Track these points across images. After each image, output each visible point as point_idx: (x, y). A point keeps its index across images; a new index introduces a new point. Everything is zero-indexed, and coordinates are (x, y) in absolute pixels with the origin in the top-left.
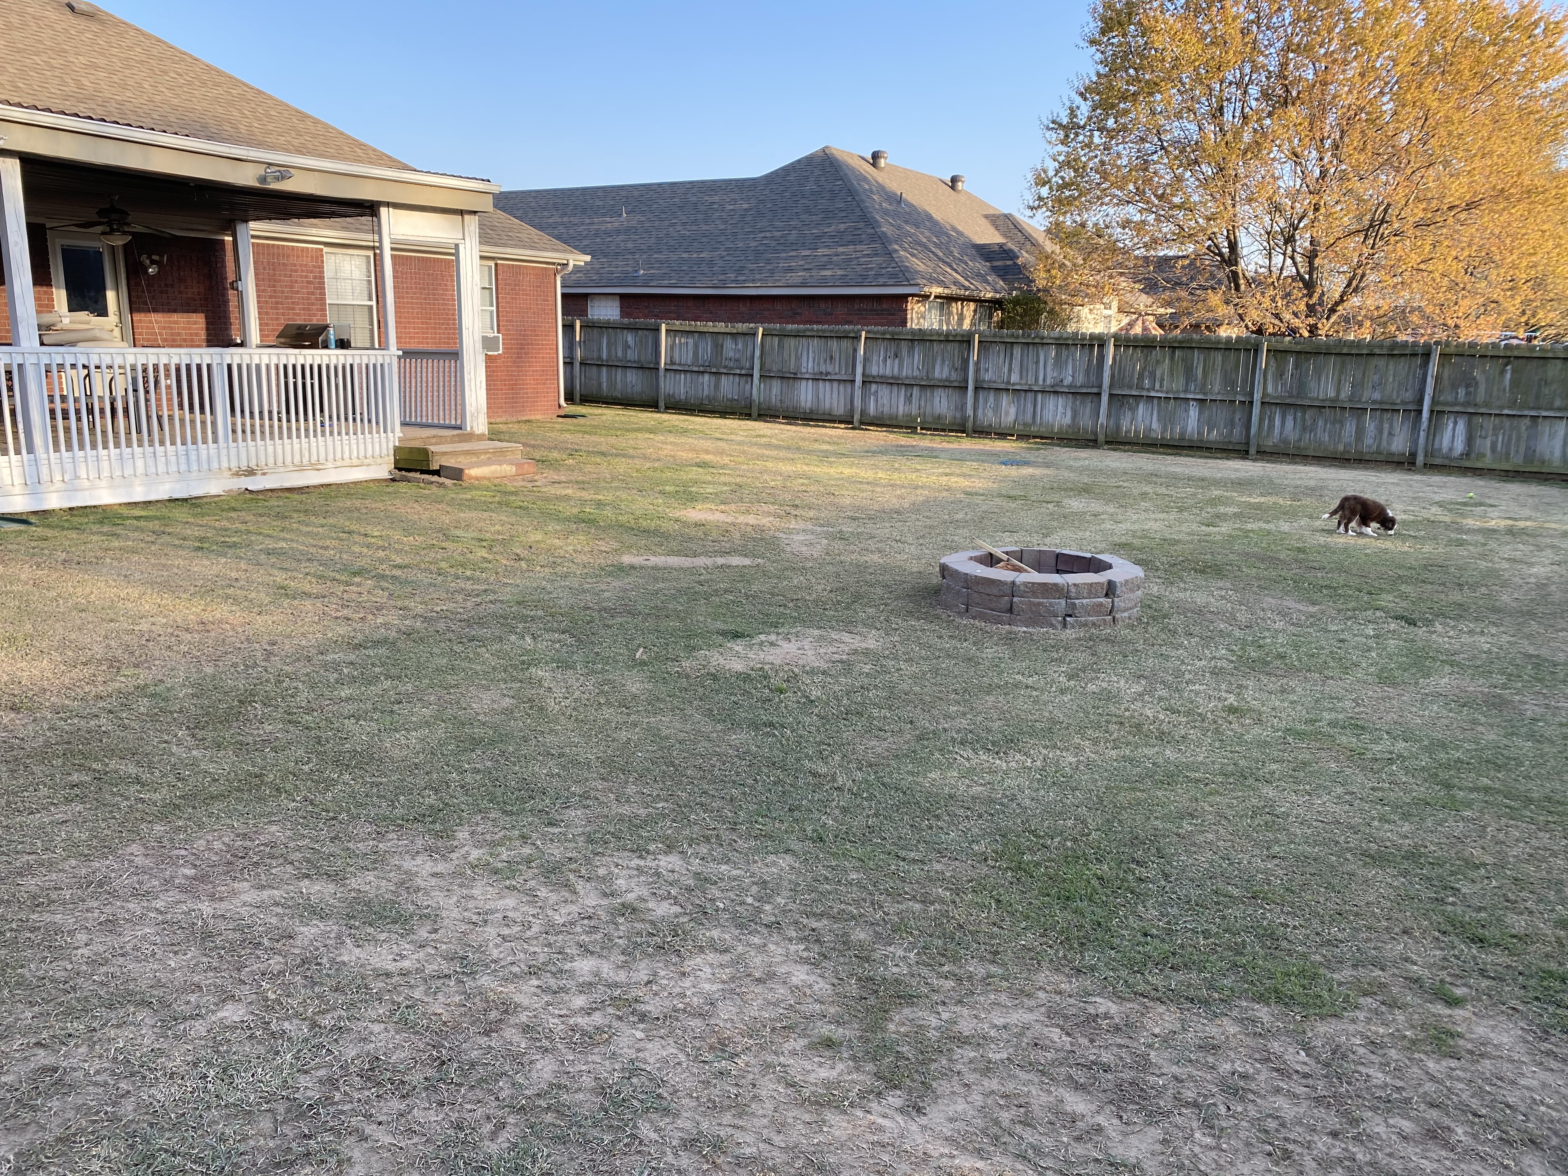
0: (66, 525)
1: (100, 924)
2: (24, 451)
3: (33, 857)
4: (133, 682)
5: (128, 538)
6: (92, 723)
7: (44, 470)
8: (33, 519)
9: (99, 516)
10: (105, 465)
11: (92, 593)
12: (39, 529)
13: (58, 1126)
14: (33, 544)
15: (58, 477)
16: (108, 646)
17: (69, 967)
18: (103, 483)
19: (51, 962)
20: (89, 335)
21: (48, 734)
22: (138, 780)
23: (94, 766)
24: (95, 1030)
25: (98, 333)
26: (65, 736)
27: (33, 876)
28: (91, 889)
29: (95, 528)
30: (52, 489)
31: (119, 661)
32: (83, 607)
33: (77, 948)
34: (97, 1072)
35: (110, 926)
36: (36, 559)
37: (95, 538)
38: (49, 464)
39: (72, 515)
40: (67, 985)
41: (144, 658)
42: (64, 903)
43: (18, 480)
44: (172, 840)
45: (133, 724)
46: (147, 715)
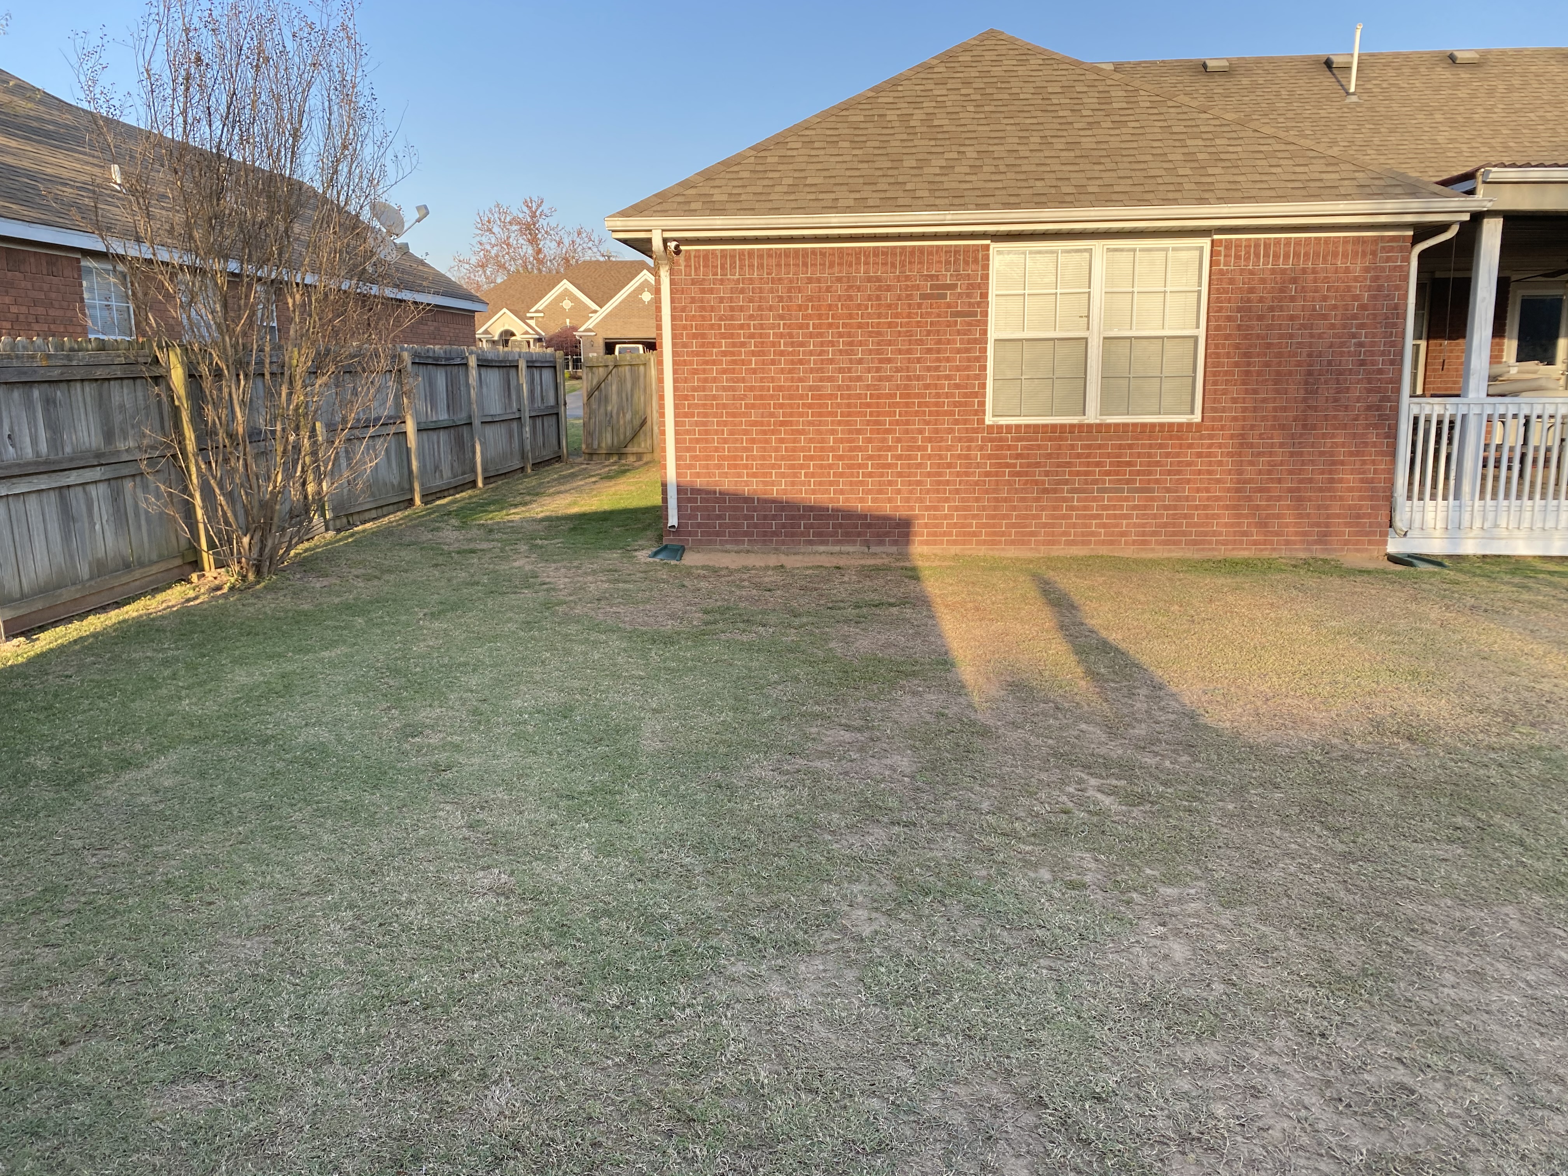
0: (1478, 571)
1: (1468, 972)
2: (1451, 497)
3: (1413, 883)
4: (1527, 741)
5: (1539, 592)
6: (1482, 772)
7: (1466, 517)
8: (1447, 563)
9: (1511, 566)
10: (1527, 515)
11: (1495, 642)
12: (1452, 573)
13: (1409, 1145)
14: (1445, 586)
15: (1477, 524)
16: (1505, 699)
17: (1435, 1001)
18: (1522, 534)
19: (1419, 989)
20: (1535, 384)
21: (1439, 771)
22: (1521, 843)
23: (1479, 815)
24: (1451, 1072)
25: (1543, 383)
26: (1454, 777)
27: (1412, 901)
28: (1463, 934)
29: (1507, 578)
30: (1471, 535)
31: (1516, 716)
32: (1486, 655)
33: (1444, 986)
34: (1450, 1115)
35: (1477, 978)
36: (1446, 601)
37: (1505, 588)
38: (1472, 511)
39: (1484, 563)
40: (1431, 1018)
41: (1541, 719)
42: (1437, 938)
43: (1440, 525)
44: (1551, 916)
45: (1522, 783)
46: (1538, 778)
